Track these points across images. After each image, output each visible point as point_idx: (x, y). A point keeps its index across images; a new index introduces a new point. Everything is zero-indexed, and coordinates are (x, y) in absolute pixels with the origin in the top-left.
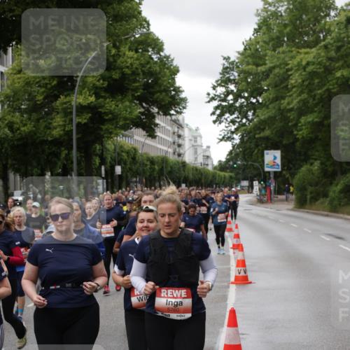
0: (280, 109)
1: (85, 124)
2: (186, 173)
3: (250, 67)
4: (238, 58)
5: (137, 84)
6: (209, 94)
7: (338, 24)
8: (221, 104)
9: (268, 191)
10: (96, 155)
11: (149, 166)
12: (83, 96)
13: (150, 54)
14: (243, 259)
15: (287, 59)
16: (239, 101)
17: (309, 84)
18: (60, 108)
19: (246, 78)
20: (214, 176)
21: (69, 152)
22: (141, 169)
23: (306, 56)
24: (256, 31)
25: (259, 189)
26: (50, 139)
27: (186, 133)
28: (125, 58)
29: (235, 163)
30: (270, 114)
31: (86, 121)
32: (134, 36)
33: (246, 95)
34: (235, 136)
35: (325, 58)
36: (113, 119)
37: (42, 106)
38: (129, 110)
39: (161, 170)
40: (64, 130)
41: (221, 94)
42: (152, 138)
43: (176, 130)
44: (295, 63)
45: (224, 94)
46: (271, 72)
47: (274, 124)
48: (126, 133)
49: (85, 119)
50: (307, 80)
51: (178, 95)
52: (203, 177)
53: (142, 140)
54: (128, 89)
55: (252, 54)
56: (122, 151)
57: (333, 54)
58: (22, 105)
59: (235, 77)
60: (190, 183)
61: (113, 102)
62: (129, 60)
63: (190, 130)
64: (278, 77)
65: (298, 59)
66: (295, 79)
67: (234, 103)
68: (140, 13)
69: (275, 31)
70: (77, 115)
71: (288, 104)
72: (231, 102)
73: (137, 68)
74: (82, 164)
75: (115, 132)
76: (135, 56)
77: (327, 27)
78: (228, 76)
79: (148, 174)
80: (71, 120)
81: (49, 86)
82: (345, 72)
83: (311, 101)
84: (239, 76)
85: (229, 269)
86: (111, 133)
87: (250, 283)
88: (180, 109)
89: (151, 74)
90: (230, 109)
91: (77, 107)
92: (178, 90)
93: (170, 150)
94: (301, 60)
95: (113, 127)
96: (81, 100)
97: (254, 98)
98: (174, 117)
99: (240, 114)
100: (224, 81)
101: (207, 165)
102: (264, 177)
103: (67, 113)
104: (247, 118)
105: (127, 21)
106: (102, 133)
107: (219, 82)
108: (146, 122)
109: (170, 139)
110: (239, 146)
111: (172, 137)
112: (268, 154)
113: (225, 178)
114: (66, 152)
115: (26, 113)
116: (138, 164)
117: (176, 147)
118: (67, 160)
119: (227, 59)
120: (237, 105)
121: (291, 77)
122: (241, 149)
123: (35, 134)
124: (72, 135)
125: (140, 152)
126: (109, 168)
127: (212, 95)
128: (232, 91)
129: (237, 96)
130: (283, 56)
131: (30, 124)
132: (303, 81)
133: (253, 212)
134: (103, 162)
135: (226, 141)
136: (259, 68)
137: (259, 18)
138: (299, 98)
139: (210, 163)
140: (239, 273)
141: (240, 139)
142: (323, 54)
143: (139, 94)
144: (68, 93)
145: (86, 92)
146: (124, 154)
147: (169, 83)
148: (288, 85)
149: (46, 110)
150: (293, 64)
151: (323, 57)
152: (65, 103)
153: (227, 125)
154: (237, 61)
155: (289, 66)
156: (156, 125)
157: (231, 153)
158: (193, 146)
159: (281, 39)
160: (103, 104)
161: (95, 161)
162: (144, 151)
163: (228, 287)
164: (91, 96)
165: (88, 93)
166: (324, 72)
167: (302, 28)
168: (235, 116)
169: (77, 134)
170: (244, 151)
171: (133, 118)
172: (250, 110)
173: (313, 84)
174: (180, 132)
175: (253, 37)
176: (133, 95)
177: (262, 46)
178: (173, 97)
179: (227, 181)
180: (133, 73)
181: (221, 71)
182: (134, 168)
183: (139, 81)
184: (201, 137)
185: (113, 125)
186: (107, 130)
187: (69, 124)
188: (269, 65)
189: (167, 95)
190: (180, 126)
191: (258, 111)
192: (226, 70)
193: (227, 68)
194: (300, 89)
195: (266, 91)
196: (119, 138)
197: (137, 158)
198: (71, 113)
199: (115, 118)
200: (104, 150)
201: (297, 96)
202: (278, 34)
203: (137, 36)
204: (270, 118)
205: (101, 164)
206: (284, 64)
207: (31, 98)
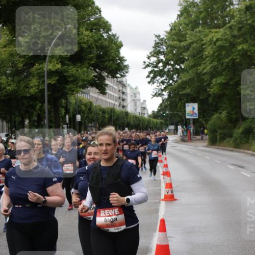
0: (197, 73)
1: (54, 84)
2: (129, 120)
3: (175, 42)
4: (166, 36)
5: (92, 55)
6: (145, 62)
7: (239, 11)
8: (154, 70)
9: (189, 133)
10: (62, 107)
11: (101, 115)
12: (52, 64)
13: (101, 33)
14: (170, 182)
15: (202, 36)
16: (167, 67)
17: (219, 54)
18: (35, 72)
19: (172, 51)
20: (149, 122)
21: (42, 105)
22: (95, 117)
23: (216, 34)
24: (179, 16)
25: (182, 132)
26: (28, 95)
27: (128, 91)
28: (83, 36)
29: (165, 113)
30: (190, 77)
31: (54, 82)
32: (89, 20)
33: (172, 63)
34: (164, 93)
35: (230, 36)
36: (75, 81)
37: (22, 71)
38: (86, 74)
39: (110, 117)
40: (38, 89)
41: (153, 62)
42: (103, 95)
43: (121, 88)
44: (208, 39)
45: (156, 62)
46: (190, 47)
47: (193, 84)
48: (84, 91)
49: (54, 80)
50: (217, 52)
51: (122, 63)
52: (141, 123)
53: (96, 96)
54: (85, 59)
55: (177, 33)
56: (82, 104)
57: (236, 33)
58: (7, 70)
59: (164, 49)
60: (131, 127)
61: (74, 68)
62: (85, 37)
63: (131, 88)
64: (196, 49)
65: (210, 36)
66: (208, 51)
67: (163, 69)
68: (93, 3)
69: (193, 16)
70: (48, 78)
71: (203, 69)
72: (161, 68)
73: (92, 44)
74: (52, 113)
75: (76, 90)
76: (91, 34)
77: (231, 13)
78: (159, 49)
79: (101, 121)
80: (44, 82)
81: (27, 57)
82: (245, 46)
83: (220, 67)
84: (167, 49)
85: (160, 190)
86: (73, 91)
87: (176, 200)
88: (124, 73)
89: (102, 47)
90: (161, 73)
91: (48, 72)
92: (122, 59)
93: (117, 103)
94: (213, 37)
95: (75, 86)
96: (50, 67)
97: (178, 65)
98: (119, 79)
99: (168, 77)
100: (156, 53)
101: (144, 114)
102: (185, 123)
103: (40, 76)
104: (173, 80)
105: (84, 9)
106: (66, 91)
107: (152, 54)
108: (99, 83)
109: (117, 95)
110: (167, 100)
111: (118, 94)
112: (188, 106)
113: (157, 123)
114: (40, 105)
115: (10, 76)
116: (93, 114)
117: (121, 101)
118: (41, 111)
119: (158, 36)
120: (166, 70)
121: (205, 50)
122: (168, 103)
123: (17, 92)
124: (44, 92)
125: (95, 104)
126: (72, 117)
127: (147, 63)
128: (162, 60)
129: (166, 64)
130: (199, 34)
131: (14, 84)
132: (214, 53)
133: (178, 148)
134: (67, 112)
135: (157, 96)
136: (182, 43)
137: (181, 7)
138: (211, 65)
139: (146, 112)
140: (168, 193)
141: (168, 95)
142: (228, 33)
143: (93, 62)
144: (41, 61)
145: (54, 61)
146: (82, 106)
147: (115, 54)
148: (203, 56)
149: (25, 74)
150: (206, 40)
151: (229, 35)
152: (39, 69)
153: (158, 85)
154: (165, 38)
155: (204, 42)
156: (106, 85)
157: (161, 105)
158: (134, 100)
159: (198, 22)
160: (67, 69)
161: (61, 111)
162: (98, 104)
163: (160, 203)
164: (58, 64)
165: (56, 62)
166: (229, 46)
167: (213, 14)
168: (164, 78)
169: (48, 91)
170: (171, 104)
171: (89, 80)
172: (175, 74)
173: (222, 54)
174: (124, 90)
175: (177, 21)
176: (89, 63)
177: (183, 27)
178: (118, 64)
179: (158, 126)
180: (89, 47)
181: (153, 46)
182: (90, 116)
183: (93, 53)
184: (139, 93)
185: (74, 85)
186: (70, 88)
187: (41, 85)
188: (189, 41)
189: (114, 63)
190: (124, 86)
191: (181, 74)
192: (157, 45)
193: (158, 43)
194: (211, 59)
195: (187, 60)
196: (79, 94)
197: (92, 109)
198: (44, 76)
199: (75, 80)
200: (68, 103)
201: (210, 64)
202: (195, 18)
203: (92, 20)
204: (190, 79)
205: (66, 114)
206: (200, 40)
207: (14, 65)
